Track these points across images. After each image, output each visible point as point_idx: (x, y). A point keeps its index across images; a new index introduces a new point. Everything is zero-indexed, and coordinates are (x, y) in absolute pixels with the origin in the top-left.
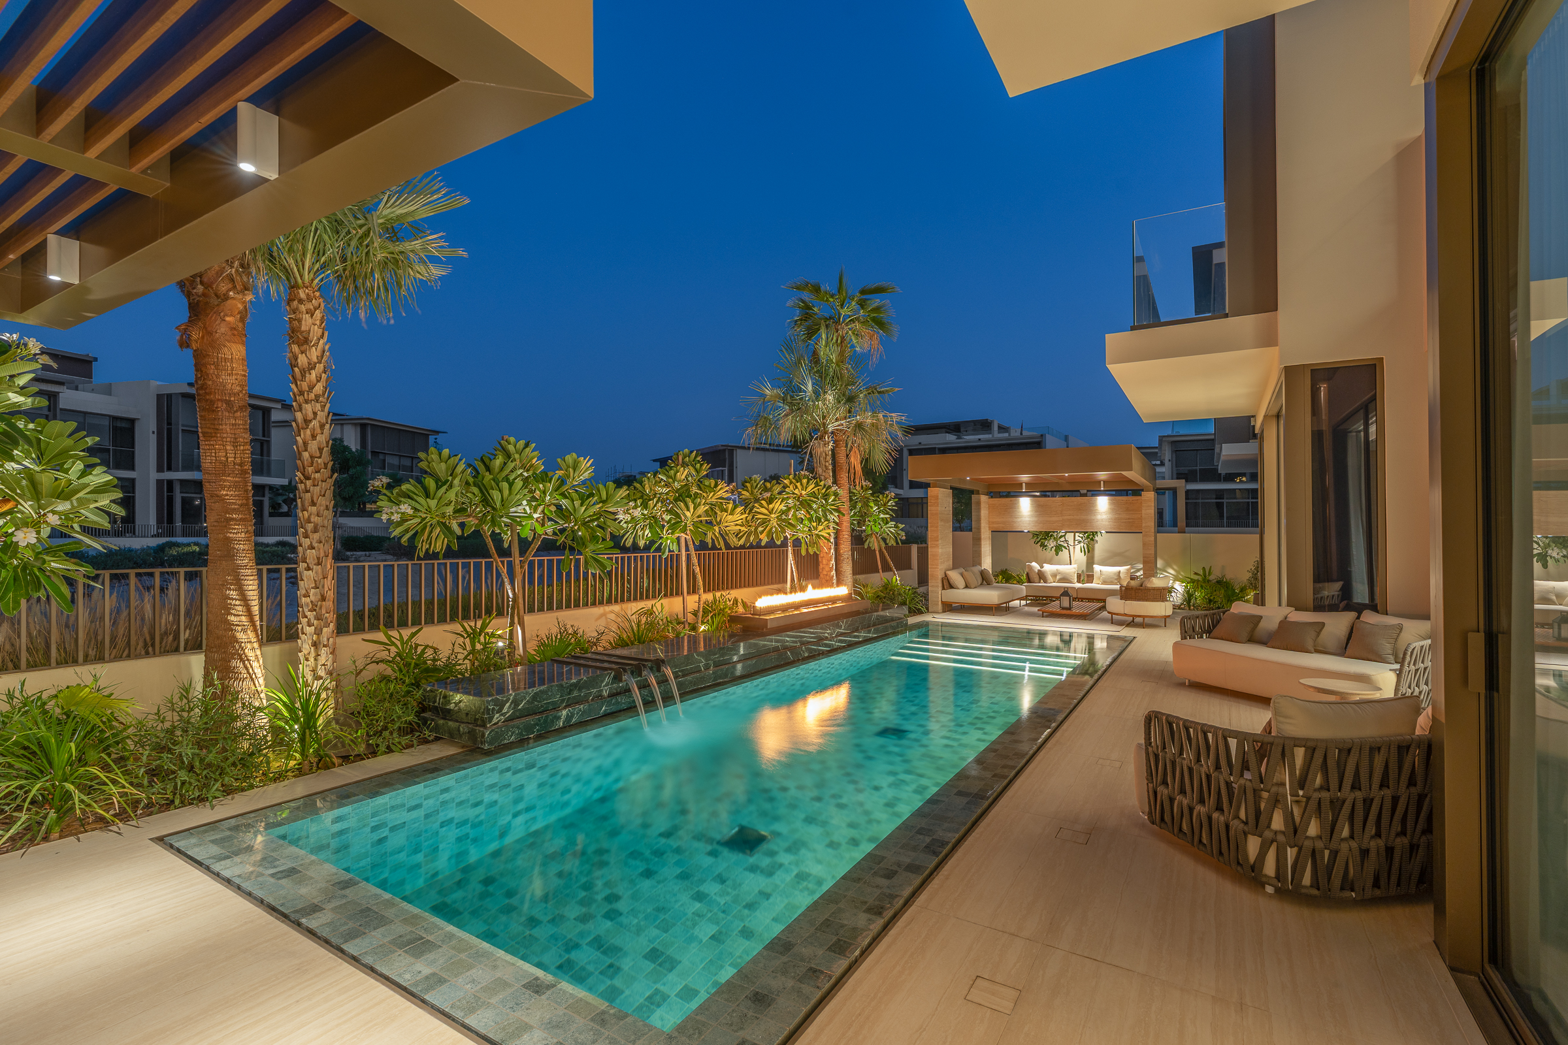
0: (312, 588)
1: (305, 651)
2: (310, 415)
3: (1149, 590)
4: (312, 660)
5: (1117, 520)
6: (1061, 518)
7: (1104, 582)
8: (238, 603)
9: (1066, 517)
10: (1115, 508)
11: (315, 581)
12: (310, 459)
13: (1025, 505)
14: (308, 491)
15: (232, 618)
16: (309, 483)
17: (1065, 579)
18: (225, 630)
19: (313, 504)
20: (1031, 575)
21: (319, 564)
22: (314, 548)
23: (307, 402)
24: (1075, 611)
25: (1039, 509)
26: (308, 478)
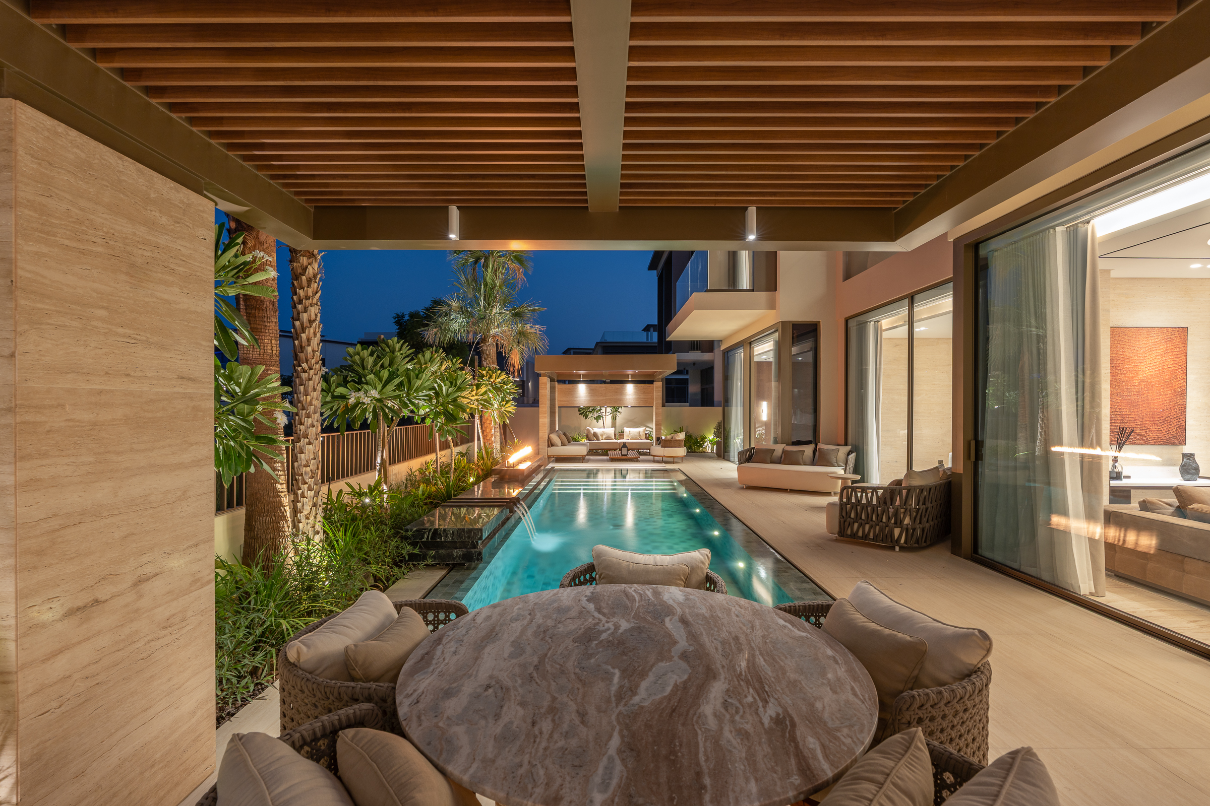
0: (312, 459)
1: (306, 512)
2: (313, 317)
3: (676, 441)
4: (312, 518)
5: (638, 399)
6: (605, 398)
7: (632, 438)
8: (281, 473)
9: (607, 397)
10: (638, 392)
11: (314, 453)
12: (312, 353)
13: (582, 389)
14: (310, 379)
15: (278, 486)
16: (312, 372)
17: (608, 438)
18: (274, 497)
19: (315, 390)
20: (589, 435)
21: (316, 439)
22: (313, 426)
23: (311, 305)
24: (629, 456)
25: (592, 392)
26: (311, 369)
